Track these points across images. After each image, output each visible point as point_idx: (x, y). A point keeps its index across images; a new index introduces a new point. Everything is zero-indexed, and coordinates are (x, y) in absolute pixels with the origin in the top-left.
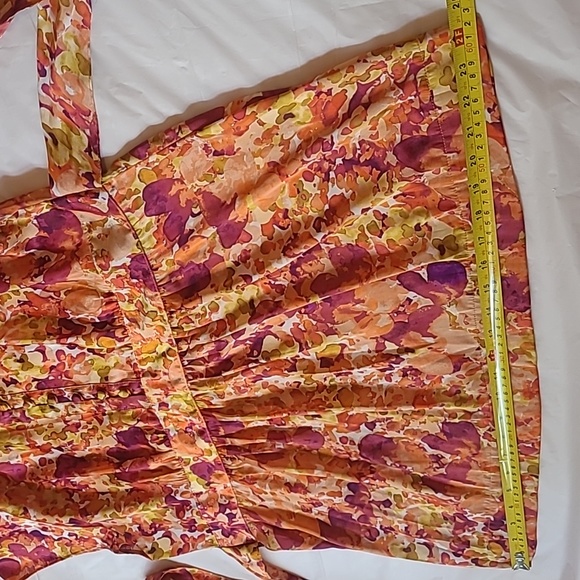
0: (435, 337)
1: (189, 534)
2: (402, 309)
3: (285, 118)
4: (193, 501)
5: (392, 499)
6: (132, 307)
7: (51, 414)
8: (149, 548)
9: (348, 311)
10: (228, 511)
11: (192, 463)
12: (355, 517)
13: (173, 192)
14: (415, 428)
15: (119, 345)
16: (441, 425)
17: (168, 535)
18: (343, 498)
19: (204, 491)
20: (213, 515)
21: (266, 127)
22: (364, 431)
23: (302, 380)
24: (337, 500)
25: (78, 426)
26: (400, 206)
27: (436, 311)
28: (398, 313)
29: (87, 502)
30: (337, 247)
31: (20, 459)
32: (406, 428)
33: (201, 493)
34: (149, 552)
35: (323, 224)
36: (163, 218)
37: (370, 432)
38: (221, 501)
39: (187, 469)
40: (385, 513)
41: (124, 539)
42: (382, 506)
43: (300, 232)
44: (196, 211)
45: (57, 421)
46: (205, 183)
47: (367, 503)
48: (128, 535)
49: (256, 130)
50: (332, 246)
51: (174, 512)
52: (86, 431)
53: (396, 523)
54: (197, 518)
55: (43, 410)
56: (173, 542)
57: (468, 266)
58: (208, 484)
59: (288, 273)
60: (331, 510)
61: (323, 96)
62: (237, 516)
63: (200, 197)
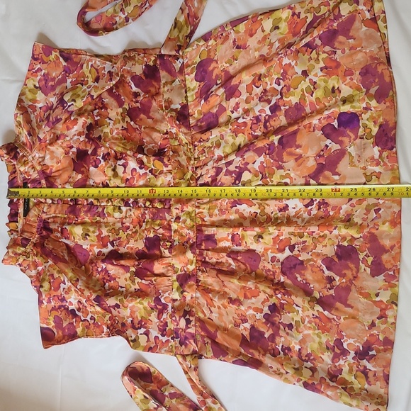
0: (339, 175)
1: (161, 337)
2: (322, 153)
3: (275, 29)
4: (170, 305)
5: (294, 323)
6: (176, 143)
7: (117, 215)
8: (133, 338)
9: (291, 154)
10: (187, 317)
11: (179, 273)
12: (266, 336)
13: (211, 68)
14: (319, 252)
15: (165, 169)
16: (336, 248)
17: (147, 334)
18: (262, 315)
19: (179, 298)
20: (178, 319)
21: (265, 33)
22: (287, 253)
23: (259, 211)
24: (259, 316)
25: (128, 228)
26: (324, 76)
27: (341, 153)
28: (320, 156)
29: (111, 290)
30: (290, 107)
31: (89, 247)
32: (314, 251)
33: (177, 300)
34: (132, 341)
35: (281, 81)
36: (202, 84)
37: (291, 254)
38: (186, 308)
39: (175, 278)
40: (288, 334)
41: (120, 326)
42: (287, 329)
43: (268, 88)
44: (218, 82)
45: (118, 222)
46: (228, 65)
47: (277, 323)
48: (123, 325)
49: (259, 35)
50: (287, 107)
51: (157, 314)
52: (130, 233)
53: (293, 344)
54: (169, 320)
55: (114, 209)
56: (148, 340)
57: (361, 115)
58: (182, 293)
59: (262, 126)
60: (253, 327)
61: (295, 17)
62: (192, 324)
63: (223, 74)
